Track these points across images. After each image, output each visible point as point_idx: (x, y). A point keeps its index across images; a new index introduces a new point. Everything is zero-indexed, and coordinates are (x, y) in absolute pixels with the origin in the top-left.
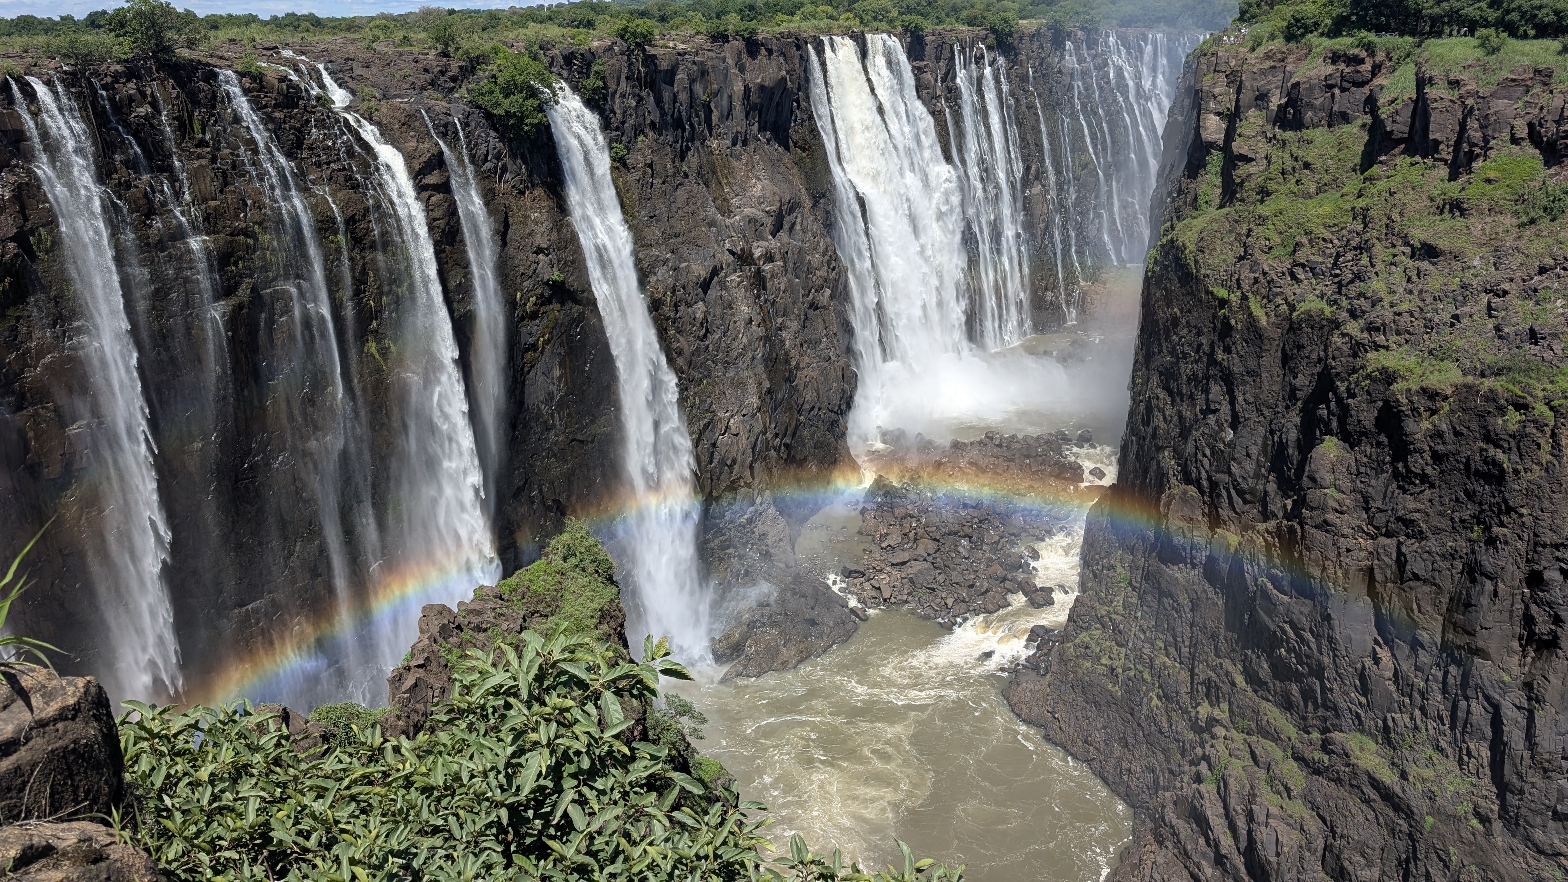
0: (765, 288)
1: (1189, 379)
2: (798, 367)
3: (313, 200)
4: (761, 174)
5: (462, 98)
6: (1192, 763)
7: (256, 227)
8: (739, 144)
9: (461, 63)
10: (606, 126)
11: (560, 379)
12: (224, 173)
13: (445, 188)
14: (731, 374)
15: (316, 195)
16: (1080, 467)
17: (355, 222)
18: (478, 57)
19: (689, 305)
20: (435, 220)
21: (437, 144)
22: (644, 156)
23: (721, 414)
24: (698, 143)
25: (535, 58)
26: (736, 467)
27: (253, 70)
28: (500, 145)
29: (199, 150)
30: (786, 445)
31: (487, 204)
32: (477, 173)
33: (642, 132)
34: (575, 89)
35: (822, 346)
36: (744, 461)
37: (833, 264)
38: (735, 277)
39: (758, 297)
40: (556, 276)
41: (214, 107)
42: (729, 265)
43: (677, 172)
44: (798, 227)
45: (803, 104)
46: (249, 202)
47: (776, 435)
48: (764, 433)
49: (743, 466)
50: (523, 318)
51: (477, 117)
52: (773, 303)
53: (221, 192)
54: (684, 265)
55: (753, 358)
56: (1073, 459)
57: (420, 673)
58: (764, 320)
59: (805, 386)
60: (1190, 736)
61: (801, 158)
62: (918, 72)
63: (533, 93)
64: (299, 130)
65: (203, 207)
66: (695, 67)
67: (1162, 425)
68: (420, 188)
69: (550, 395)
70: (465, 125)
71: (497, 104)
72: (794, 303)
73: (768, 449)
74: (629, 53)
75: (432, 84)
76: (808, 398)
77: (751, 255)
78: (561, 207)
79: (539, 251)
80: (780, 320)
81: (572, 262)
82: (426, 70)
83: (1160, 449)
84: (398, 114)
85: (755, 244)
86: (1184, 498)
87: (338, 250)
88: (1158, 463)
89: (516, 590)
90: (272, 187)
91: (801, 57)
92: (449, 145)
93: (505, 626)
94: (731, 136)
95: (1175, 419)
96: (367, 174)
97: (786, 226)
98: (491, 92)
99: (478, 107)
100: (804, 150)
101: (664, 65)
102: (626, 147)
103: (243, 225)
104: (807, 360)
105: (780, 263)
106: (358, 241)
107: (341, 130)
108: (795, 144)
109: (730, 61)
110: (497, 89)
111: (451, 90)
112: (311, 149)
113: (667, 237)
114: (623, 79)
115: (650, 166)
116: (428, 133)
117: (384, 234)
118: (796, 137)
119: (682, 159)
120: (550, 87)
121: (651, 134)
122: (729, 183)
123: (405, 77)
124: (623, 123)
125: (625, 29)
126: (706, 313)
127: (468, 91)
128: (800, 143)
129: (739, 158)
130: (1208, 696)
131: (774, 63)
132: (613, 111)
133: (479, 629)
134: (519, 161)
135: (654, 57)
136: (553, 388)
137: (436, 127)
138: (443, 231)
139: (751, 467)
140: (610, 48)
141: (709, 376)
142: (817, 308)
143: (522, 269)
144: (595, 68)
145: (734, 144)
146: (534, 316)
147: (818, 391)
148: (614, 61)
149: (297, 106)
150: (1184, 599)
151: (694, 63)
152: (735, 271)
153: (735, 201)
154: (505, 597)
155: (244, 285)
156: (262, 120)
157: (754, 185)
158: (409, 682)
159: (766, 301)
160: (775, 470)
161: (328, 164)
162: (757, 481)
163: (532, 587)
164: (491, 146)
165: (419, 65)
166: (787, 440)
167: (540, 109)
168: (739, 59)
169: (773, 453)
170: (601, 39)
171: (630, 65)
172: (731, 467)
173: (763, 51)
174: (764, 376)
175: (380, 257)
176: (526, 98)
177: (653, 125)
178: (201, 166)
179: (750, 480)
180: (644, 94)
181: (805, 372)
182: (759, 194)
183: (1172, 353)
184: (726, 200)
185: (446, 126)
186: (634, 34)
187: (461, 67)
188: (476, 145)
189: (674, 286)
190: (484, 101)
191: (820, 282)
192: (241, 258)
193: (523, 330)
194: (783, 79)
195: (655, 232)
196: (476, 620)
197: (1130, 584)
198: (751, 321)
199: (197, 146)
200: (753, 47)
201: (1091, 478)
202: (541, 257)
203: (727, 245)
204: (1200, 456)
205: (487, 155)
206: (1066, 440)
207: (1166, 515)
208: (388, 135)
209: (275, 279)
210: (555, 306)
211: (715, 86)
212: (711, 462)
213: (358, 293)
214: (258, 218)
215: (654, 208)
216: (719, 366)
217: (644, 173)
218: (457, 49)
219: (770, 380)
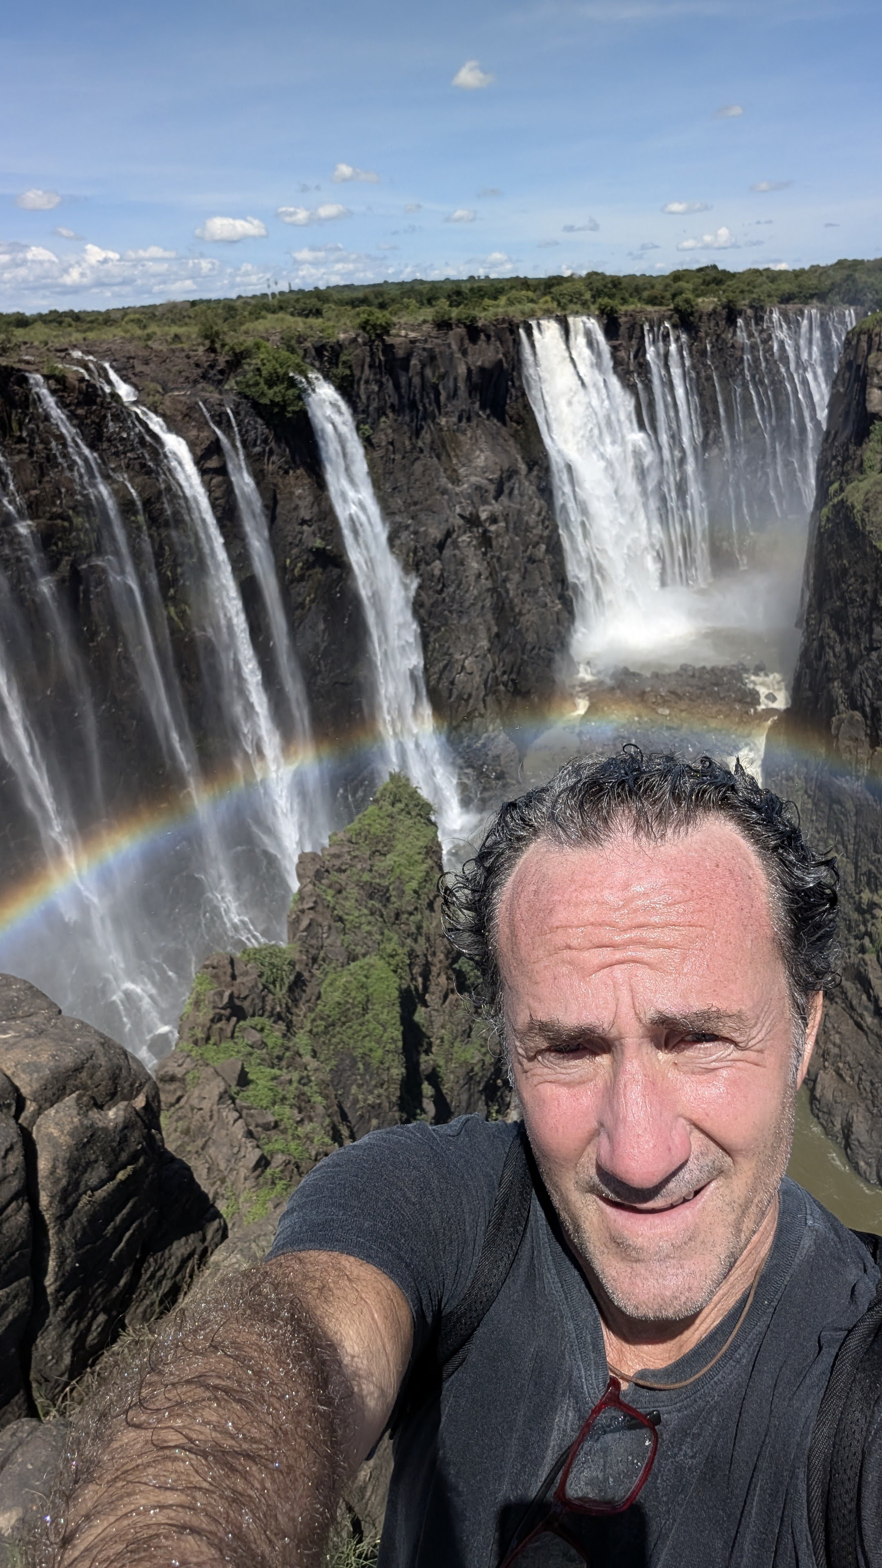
0: (491, 546)
1: (854, 620)
2: (520, 614)
3: (116, 486)
4: (483, 446)
5: (232, 389)
6: (856, 937)
7: (71, 512)
8: (464, 420)
9: (228, 358)
10: (355, 410)
11: (324, 632)
12: (41, 465)
13: (222, 471)
14: (464, 621)
15: (117, 482)
16: (757, 693)
17: (152, 503)
18: (241, 353)
19: (428, 564)
20: (217, 499)
21: (214, 432)
22: (386, 435)
23: (457, 656)
24: (429, 421)
25: (292, 351)
26: (471, 701)
27: (57, 372)
28: (266, 431)
29: (18, 446)
30: (513, 680)
31: (258, 484)
32: (248, 456)
33: (385, 414)
34: (327, 377)
35: (540, 594)
36: (478, 695)
37: (547, 523)
38: (465, 538)
39: (485, 554)
40: (318, 543)
41: (27, 408)
42: (459, 527)
43: (414, 447)
44: (516, 492)
45: (517, 383)
46: (63, 490)
47: (504, 673)
48: (494, 671)
49: (477, 699)
50: (292, 582)
51: (245, 406)
52: (499, 559)
53: (40, 482)
54: (422, 529)
55: (483, 607)
56: (751, 686)
57: (311, 915)
58: (491, 574)
59: (527, 630)
60: (855, 916)
61: (517, 431)
62: (615, 349)
63: (292, 383)
64: (98, 424)
65: (26, 496)
66: (425, 354)
67: (832, 659)
68: (203, 472)
69: (317, 646)
70: (236, 414)
71: (263, 394)
72: (516, 558)
73: (498, 684)
74: (370, 343)
75: (204, 377)
76: (530, 640)
77: (478, 517)
78: (320, 484)
79: (304, 522)
80: (504, 574)
81: (331, 531)
82: (197, 365)
83: (830, 680)
84: (179, 407)
85: (482, 508)
86: (852, 722)
87: (139, 528)
88: (829, 692)
89: (359, 834)
90: (81, 476)
91: (514, 340)
92: (224, 432)
93: (359, 866)
94: (457, 414)
95: (844, 655)
96: (158, 462)
97: (506, 491)
98: (257, 384)
99: (246, 397)
100: (518, 423)
101: (400, 353)
102: (372, 428)
103: (60, 510)
104: (527, 606)
105: (503, 524)
106: (155, 519)
107: (133, 423)
108: (511, 418)
109: (454, 347)
110: (262, 381)
111: (220, 382)
112: (109, 440)
113: (407, 505)
114: (366, 367)
115: (392, 443)
116: (207, 423)
117: (176, 513)
118: (511, 412)
119: (417, 437)
120: (306, 378)
121: (391, 415)
122: (457, 456)
123: (180, 372)
124: (368, 406)
125: (367, 322)
126: (442, 570)
127: (237, 383)
128: (516, 417)
129: (464, 433)
130: (868, 884)
131: (492, 347)
132: (358, 396)
133: (341, 871)
134: (283, 445)
135: (392, 346)
136: (318, 640)
137: (212, 417)
138: (224, 509)
139: (484, 701)
140: (354, 340)
141: (446, 624)
142: (534, 562)
143: (290, 539)
144: (343, 358)
145: (460, 419)
146: (301, 578)
147: (537, 633)
148: (358, 351)
149: (95, 403)
150: (849, 805)
151: (424, 349)
152: (465, 532)
153: (462, 471)
154: (354, 840)
155: (64, 563)
156: (68, 417)
157: (479, 456)
158: (305, 923)
159: (492, 557)
160: (503, 702)
161: (125, 453)
162: (489, 712)
163: (372, 830)
164: (259, 433)
165: (191, 361)
166: (513, 676)
167: (299, 398)
168: (462, 344)
169: (502, 688)
170: (345, 332)
171: (372, 354)
172: (467, 701)
173: (483, 337)
174: (493, 622)
175: (174, 534)
176: (287, 389)
177: (392, 406)
178: (22, 460)
179: (483, 711)
180: (384, 380)
181: (527, 617)
182: (482, 464)
183: (842, 598)
184: (455, 471)
185: (220, 415)
186: (374, 327)
187: (227, 362)
188: (247, 431)
189: (416, 548)
190: (252, 392)
191: (535, 539)
192: (60, 539)
193: (292, 591)
194: (500, 361)
195: (398, 502)
196: (337, 863)
197: (806, 792)
198: (480, 575)
199: (17, 443)
200: (474, 332)
201: (766, 701)
202: (305, 527)
203: (458, 510)
204: (864, 686)
205: (255, 441)
206: (746, 670)
207: (837, 736)
208: (173, 426)
209: (89, 556)
210: (318, 570)
211: (442, 370)
212: (450, 697)
213: (158, 565)
214: (71, 504)
215: (396, 480)
216: (455, 615)
217: (387, 450)
218: (223, 346)
219: (498, 625)
